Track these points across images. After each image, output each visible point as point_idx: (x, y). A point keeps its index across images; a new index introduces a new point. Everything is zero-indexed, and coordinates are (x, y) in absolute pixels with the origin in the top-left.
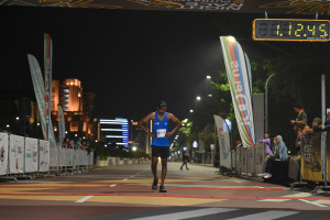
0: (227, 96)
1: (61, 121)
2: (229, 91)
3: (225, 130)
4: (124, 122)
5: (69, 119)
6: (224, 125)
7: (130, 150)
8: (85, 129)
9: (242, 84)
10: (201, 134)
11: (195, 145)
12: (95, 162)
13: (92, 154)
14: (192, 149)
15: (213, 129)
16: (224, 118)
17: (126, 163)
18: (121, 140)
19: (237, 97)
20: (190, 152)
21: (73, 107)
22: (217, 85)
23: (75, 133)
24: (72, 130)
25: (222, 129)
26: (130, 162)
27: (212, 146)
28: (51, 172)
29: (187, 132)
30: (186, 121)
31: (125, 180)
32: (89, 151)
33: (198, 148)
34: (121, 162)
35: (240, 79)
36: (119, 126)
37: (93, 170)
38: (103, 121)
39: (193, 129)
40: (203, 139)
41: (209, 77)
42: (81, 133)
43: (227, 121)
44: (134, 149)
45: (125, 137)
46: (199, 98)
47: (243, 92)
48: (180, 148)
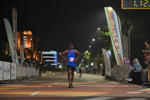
0: (109, 38)
1: (22, 53)
2: (110, 36)
3: (108, 56)
4: (55, 53)
5: (26, 52)
6: (107, 54)
7: (58, 67)
8: (34, 57)
9: (116, 32)
10: (95, 58)
11: (92, 64)
12: (40, 74)
13: (38, 70)
14: (90, 66)
15: (101, 56)
16: (107, 50)
17: (56, 74)
18: (53, 62)
19: (114, 39)
20: (90, 68)
21: (28, 45)
22: (103, 33)
23: (29, 59)
24: (28, 57)
25: (106, 56)
26: (58, 74)
27: (101, 65)
28: (17, 80)
29: (88, 57)
30: (87, 52)
31: (56, 83)
32: (37, 68)
33: (94, 66)
34: (54, 74)
35: (115, 29)
36: (52, 55)
37: (39, 78)
38: (44, 53)
39: (91, 56)
40: (96, 61)
41: (99, 29)
42: (32, 59)
43: (109, 51)
44: (60, 67)
45: (55, 61)
46: (94, 40)
47: (117, 36)
48: (84, 66)
